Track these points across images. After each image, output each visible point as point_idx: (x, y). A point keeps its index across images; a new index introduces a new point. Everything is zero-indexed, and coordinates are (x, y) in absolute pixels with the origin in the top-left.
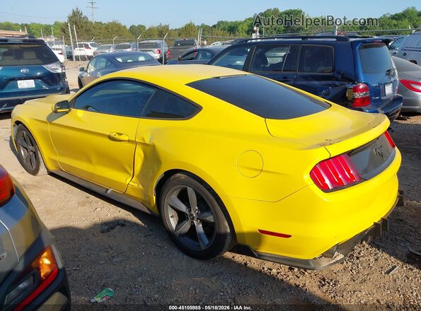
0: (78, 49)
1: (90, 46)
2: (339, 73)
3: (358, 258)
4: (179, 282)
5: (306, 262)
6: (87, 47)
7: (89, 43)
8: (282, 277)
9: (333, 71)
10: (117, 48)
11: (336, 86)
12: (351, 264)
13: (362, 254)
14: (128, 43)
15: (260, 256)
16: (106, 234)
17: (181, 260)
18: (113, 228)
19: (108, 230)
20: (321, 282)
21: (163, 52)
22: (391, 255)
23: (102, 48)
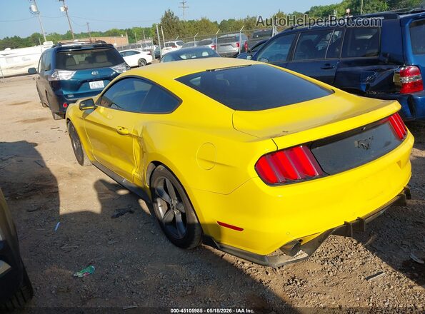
0: (165, 48)
1: (176, 45)
2: (385, 55)
3: (342, 260)
4: (152, 267)
5: (262, 258)
6: (173, 45)
7: (175, 42)
8: (250, 272)
9: (379, 53)
10: (199, 44)
11: (381, 70)
12: (331, 265)
13: (349, 256)
14: (210, 39)
15: (222, 248)
16: (114, 219)
17: (165, 247)
18: (122, 215)
19: (117, 216)
20: (289, 280)
21: (241, 45)
22: (383, 259)
23: (187, 45)
